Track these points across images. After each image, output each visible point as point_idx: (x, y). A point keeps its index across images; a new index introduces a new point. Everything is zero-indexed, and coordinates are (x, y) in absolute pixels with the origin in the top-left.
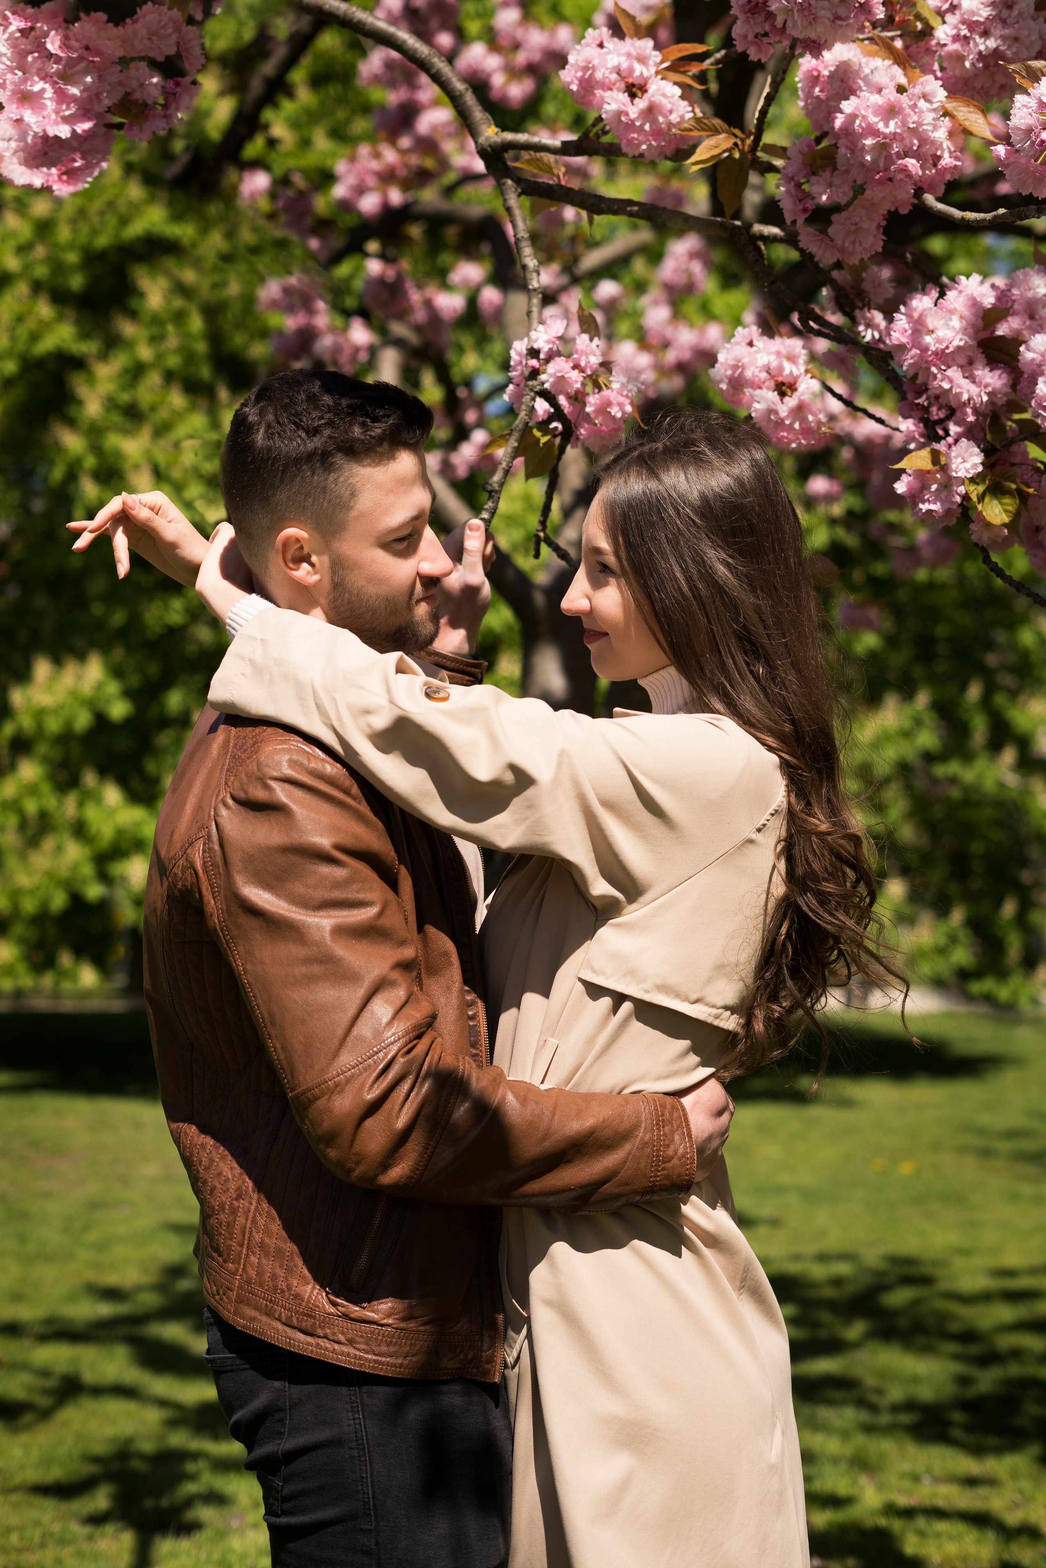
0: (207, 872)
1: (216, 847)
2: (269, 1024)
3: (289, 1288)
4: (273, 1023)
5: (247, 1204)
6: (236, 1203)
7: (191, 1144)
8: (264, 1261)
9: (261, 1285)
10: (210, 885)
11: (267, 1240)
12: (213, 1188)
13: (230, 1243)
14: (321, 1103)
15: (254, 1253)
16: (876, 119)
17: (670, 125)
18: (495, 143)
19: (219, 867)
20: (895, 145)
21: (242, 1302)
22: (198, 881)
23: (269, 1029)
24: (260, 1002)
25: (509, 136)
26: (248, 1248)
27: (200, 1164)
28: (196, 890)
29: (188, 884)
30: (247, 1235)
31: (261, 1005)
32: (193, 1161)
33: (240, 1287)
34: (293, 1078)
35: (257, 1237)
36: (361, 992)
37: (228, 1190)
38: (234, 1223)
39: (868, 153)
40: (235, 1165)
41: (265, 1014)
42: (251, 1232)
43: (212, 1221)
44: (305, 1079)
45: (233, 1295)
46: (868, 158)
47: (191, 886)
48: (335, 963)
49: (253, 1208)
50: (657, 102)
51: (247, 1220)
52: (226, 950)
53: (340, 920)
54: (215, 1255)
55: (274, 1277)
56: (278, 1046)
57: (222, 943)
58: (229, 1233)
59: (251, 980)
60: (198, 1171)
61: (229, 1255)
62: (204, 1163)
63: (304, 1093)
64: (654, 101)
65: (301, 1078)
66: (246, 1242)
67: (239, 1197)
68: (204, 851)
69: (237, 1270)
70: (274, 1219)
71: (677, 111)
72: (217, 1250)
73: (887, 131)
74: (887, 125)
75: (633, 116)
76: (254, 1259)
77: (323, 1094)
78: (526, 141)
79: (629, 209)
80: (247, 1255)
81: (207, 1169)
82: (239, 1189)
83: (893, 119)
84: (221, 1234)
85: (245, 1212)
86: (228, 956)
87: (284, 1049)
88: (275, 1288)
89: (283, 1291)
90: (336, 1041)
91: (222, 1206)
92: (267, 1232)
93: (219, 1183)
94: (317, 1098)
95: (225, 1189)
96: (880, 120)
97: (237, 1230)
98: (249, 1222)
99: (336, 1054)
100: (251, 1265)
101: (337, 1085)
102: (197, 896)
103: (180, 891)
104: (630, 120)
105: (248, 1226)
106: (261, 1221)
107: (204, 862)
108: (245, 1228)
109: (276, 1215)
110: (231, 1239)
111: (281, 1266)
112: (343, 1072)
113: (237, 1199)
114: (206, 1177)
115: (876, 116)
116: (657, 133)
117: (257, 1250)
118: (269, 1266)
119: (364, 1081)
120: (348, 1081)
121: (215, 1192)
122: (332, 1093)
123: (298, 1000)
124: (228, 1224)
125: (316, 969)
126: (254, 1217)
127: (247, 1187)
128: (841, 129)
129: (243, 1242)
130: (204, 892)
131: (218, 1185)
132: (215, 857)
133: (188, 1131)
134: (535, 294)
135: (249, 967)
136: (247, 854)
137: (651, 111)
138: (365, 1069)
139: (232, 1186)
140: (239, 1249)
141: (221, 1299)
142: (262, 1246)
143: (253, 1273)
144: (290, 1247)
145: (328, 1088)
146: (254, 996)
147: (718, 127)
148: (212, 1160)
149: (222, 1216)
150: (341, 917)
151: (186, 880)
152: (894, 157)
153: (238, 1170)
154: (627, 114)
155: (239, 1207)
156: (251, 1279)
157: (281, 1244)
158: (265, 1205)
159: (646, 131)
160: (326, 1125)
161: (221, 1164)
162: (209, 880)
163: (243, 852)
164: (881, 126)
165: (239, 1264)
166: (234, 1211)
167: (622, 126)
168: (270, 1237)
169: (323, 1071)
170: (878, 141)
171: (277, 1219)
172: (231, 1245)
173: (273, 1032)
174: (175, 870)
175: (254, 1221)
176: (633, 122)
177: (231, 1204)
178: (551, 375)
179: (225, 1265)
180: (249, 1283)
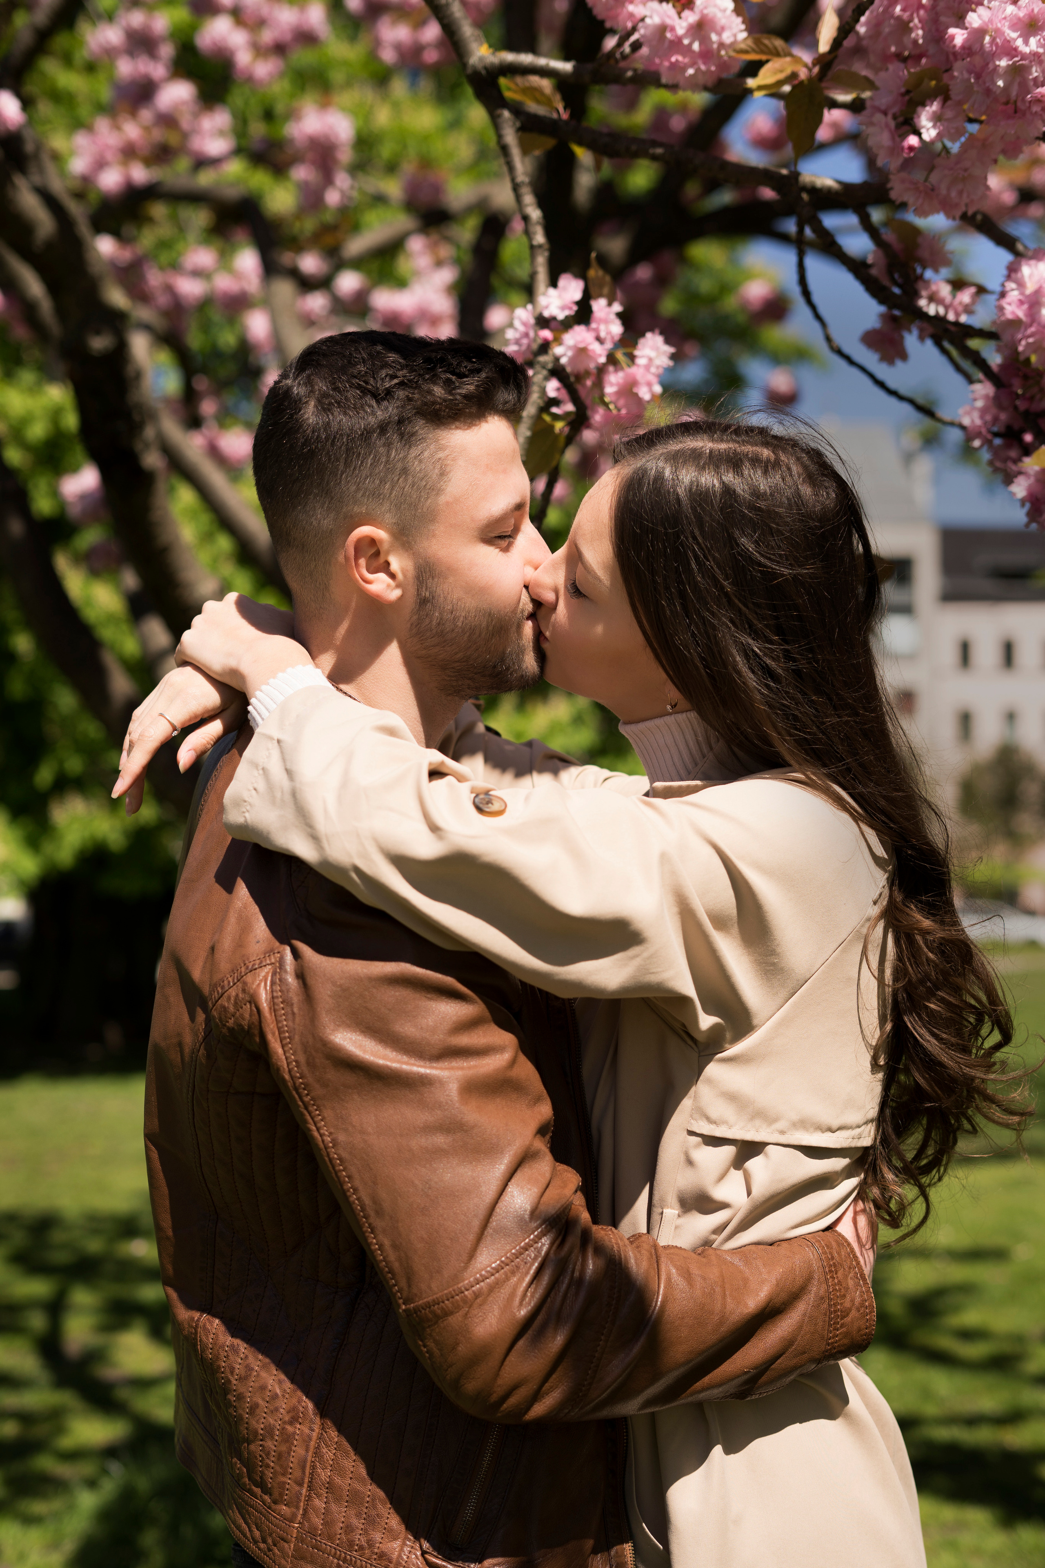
0: (275, 1011)
1: (291, 979)
2: (372, 1213)
3: (371, 1544)
4: (379, 1213)
5: (307, 1431)
6: (290, 1428)
7: (214, 1344)
8: (334, 1507)
9: (331, 1538)
10: (279, 1029)
11: (338, 1480)
12: (254, 1408)
13: (283, 1479)
14: (455, 1320)
15: (319, 1496)
16: (1014, 35)
17: (722, 45)
18: (492, 64)
19: (292, 1004)
20: (1034, 69)
21: (302, 1558)
22: (260, 1022)
23: (371, 1220)
24: (357, 1183)
25: (510, 57)
26: (310, 1489)
27: (232, 1373)
28: (256, 1032)
29: (245, 1024)
30: (308, 1471)
31: (360, 1188)
32: (219, 1367)
33: (300, 1539)
34: (409, 1286)
35: (324, 1475)
36: (501, 1167)
37: (277, 1409)
38: (289, 1453)
39: (1000, 77)
40: (282, 1377)
41: (367, 1201)
42: (313, 1467)
43: (252, 1447)
44: (430, 1288)
45: (290, 1548)
46: (1000, 83)
47: (249, 1027)
48: (466, 1131)
49: (315, 1435)
50: (711, 15)
51: (307, 1451)
52: (302, 1114)
53: (470, 1073)
54: (258, 1491)
55: (349, 1529)
56: (387, 1243)
57: (299, 1106)
58: (281, 1466)
59: (344, 1155)
60: (229, 1381)
61: (281, 1495)
62: (237, 1371)
63: (428, 1305)
64: (707, 15)
65: (423, 1286)
66: (306, 1480)
67: (294, 1420)
68: (273, 983)
69: (294, 1515)
70: (347, 1454)
71: (730, 28)
72: (262, 1485)
73: (1027, 50)
74: (1026, 42)
75: (680, 31)
76: (319, 1503)
77: (458, 1308)
78: (531, 64)
79: (651, 151)
80: (309, 1496)
81: (242, 1379)
82: (293, 1410)
83: (1035, 35)
84: (268, 1466)
85: (304, 1441)
86: (306, 1122)
87: (395, 1247)
88: (351, 1544)
89: (361, 1548)
90: (472, 1237)
91: (269, 1430)
92: (336, 1468)
93: (263, 1399)
94: (447, 1313)
95: (272, 1408)
96: (1019, 36)
97: (293, 1462)
98: (310, 1454)
99: (472, 1254)
100: (316, 1510)
101: (477, 1295)
102: (257, 1039)
103: (231, 1030)
104: (677, 36)
105: (309, 1458)
106: (328, 1454)
107: (273, 997)
108: (305, 1461)
109: (349, 1448)
110: (284, 1475)
111: (358, 1515)
112: (484, 1278)
113: (291, 1423)
114: (242, 1389)
115: (1015, 31)
116: (707, 54)
117: (323, 1492)
118: (339, 1512)
119: (515, 1289)
120: (492, 1289)
121: (258, 1411)
122: (470, 1307)
123: (417, 1182)
124: (280, 1456)
125: (440, 1140)
126: (318, 1448)
127: (305, 1408)
128: (963, 47)
129: (303, 1479)
130: (270, 1037)
131: (261, 1402)
132: (288, 991)
133: (208, 1326)
134: (539, 251)
135: (342, 1137)
136: (341, 986)
137: (701, 28)
138: (513, 1273)
139: (283, 1405)
140: (297, 1488)
141: (270, 1550)
142: (331, 1487)
143: (318, 1522)
144: (372, 1490)
145: (465, 1300)
146: (349, 1177)
147: (780, 49)
148: (249, 1368)
149: (269, 1444)
150: (469, 1068)
151: (242, 1016)
152: (1032, 83)
153: (288, 1385)
154: (673, 29)
155: (295, 1433)
156: (316, 1529)
157: (358, 1486)
158: (334, 1433)
159: (694, 52)
160: (462, 1349)
161: (264, 1374)
162: (278, 1022)
163: (334, 984)
164: (1019, 43)
165: (298, 1508)
166: (287, 1439)
167: (666, 44)
168: (342, 1476)
169: (456, 1278)
170: (1015, 63)
171: (352, 1453)
172: (285, 1483)
173: (379, 1224)
174: (223, 1001)
175: (317, 1453)
176: (679, 40)
177: (283, 1429)
178: (569, 348)
179: (278, 1507)
180: (313, 1532)
